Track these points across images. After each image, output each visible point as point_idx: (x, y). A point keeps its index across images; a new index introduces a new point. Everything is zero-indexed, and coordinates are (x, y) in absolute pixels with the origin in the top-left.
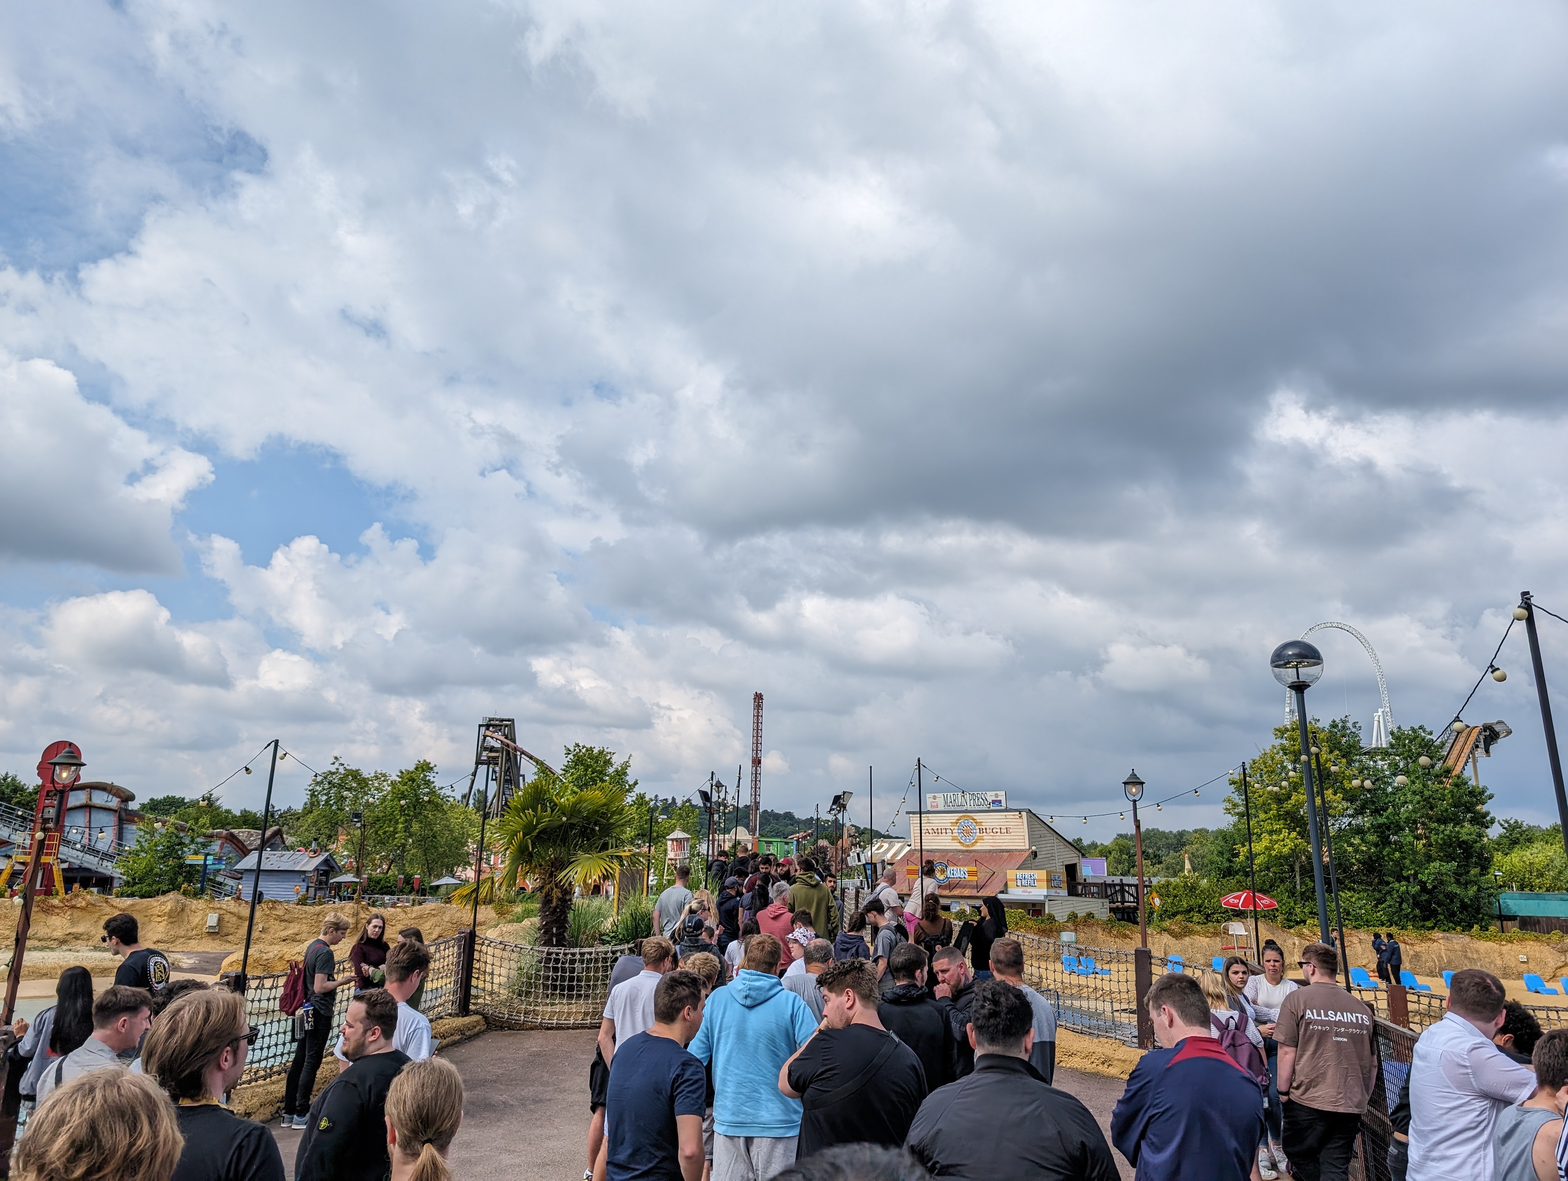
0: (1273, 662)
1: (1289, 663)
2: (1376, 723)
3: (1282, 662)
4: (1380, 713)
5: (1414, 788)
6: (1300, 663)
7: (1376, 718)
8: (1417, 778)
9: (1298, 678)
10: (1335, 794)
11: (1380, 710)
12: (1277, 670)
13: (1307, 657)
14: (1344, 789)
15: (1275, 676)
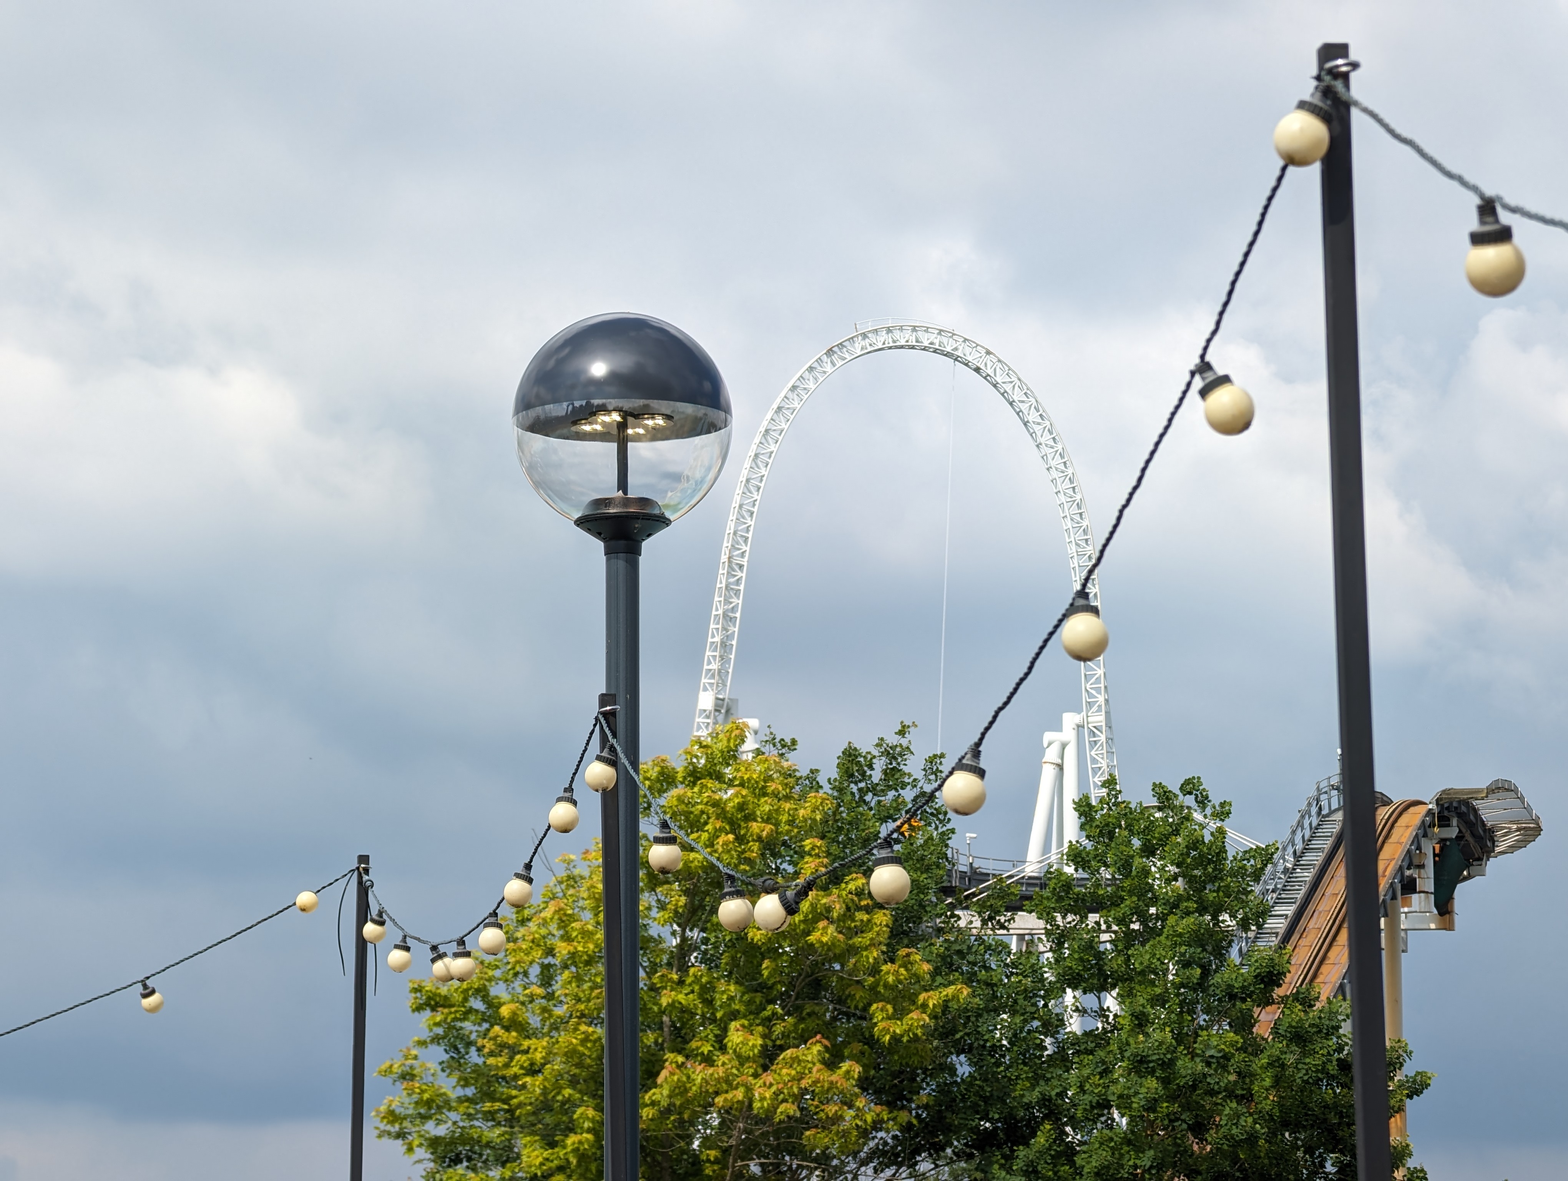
0: (524, 403)
1: (590, 412)
2: (1048, 774)
3: (559, 409)
4: (1068, 733)
5: (1140, 1043)
6: (637, 415)
7: (1052, 755)
8: (1160, 1000)
9: (623, 483)
10: (832, 1061)
11: (1070, 720)
12: (538, 441)
13: (665, 394)
14: (871, 1041)
15: (531, 469)
